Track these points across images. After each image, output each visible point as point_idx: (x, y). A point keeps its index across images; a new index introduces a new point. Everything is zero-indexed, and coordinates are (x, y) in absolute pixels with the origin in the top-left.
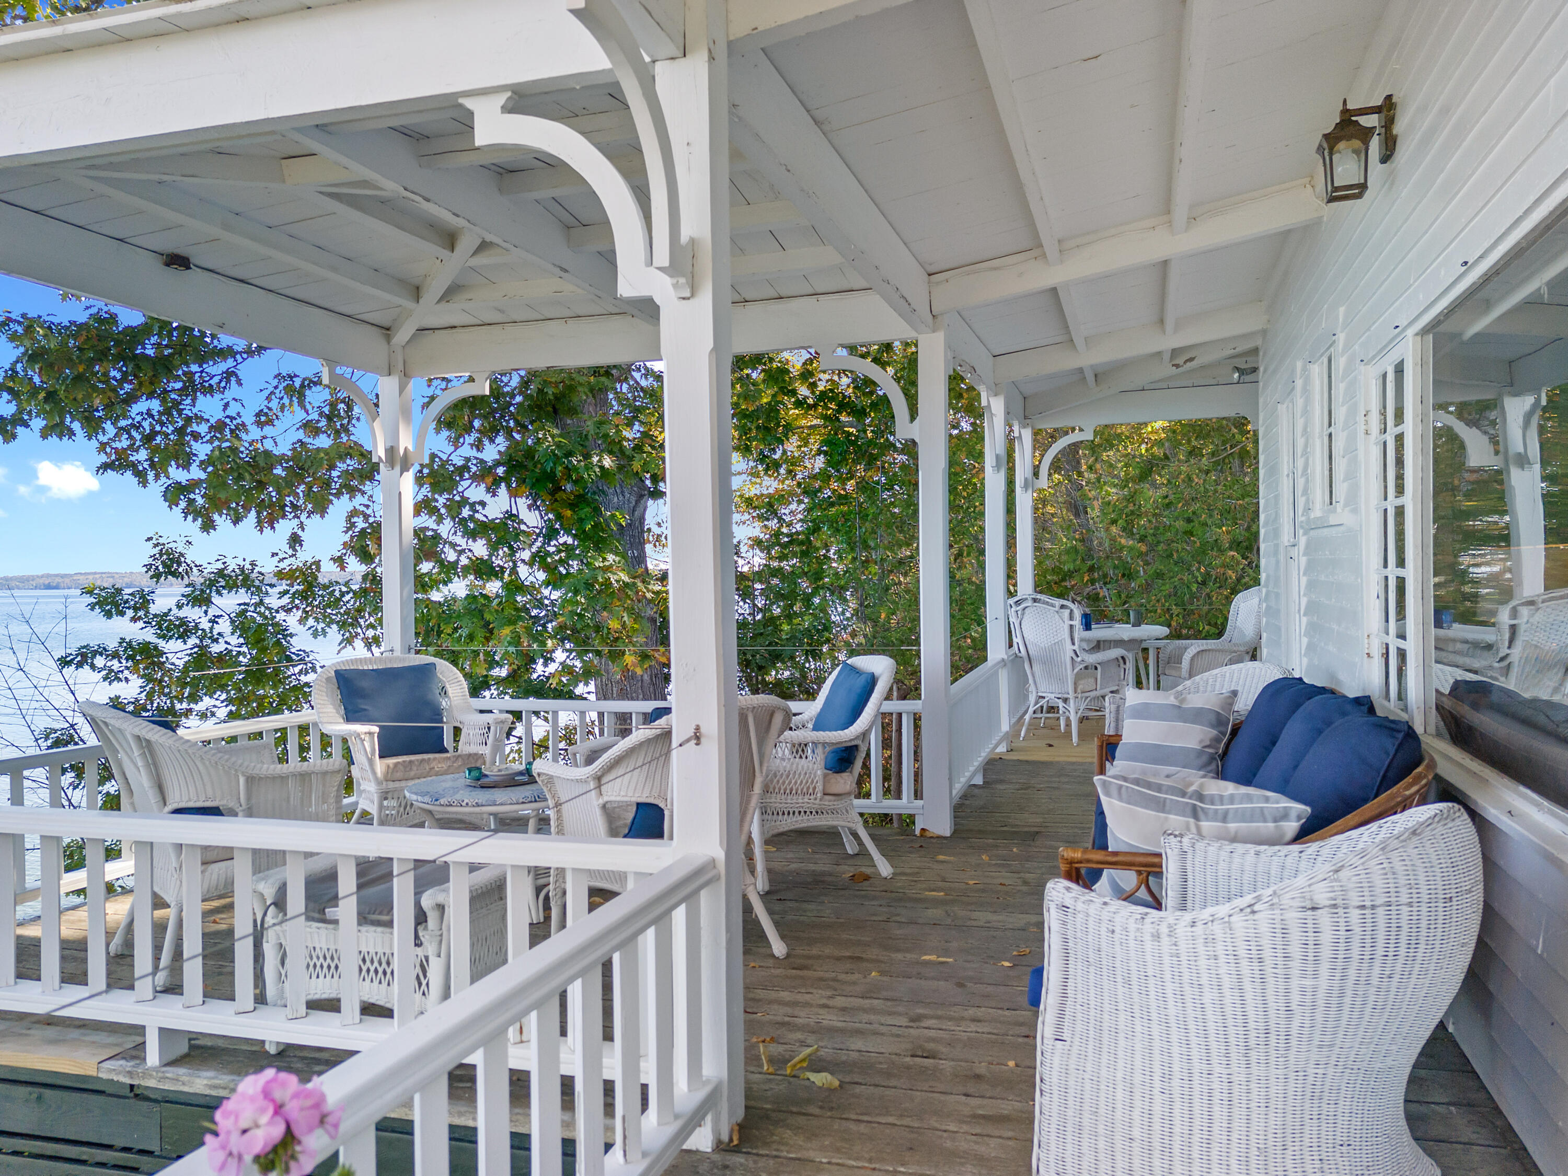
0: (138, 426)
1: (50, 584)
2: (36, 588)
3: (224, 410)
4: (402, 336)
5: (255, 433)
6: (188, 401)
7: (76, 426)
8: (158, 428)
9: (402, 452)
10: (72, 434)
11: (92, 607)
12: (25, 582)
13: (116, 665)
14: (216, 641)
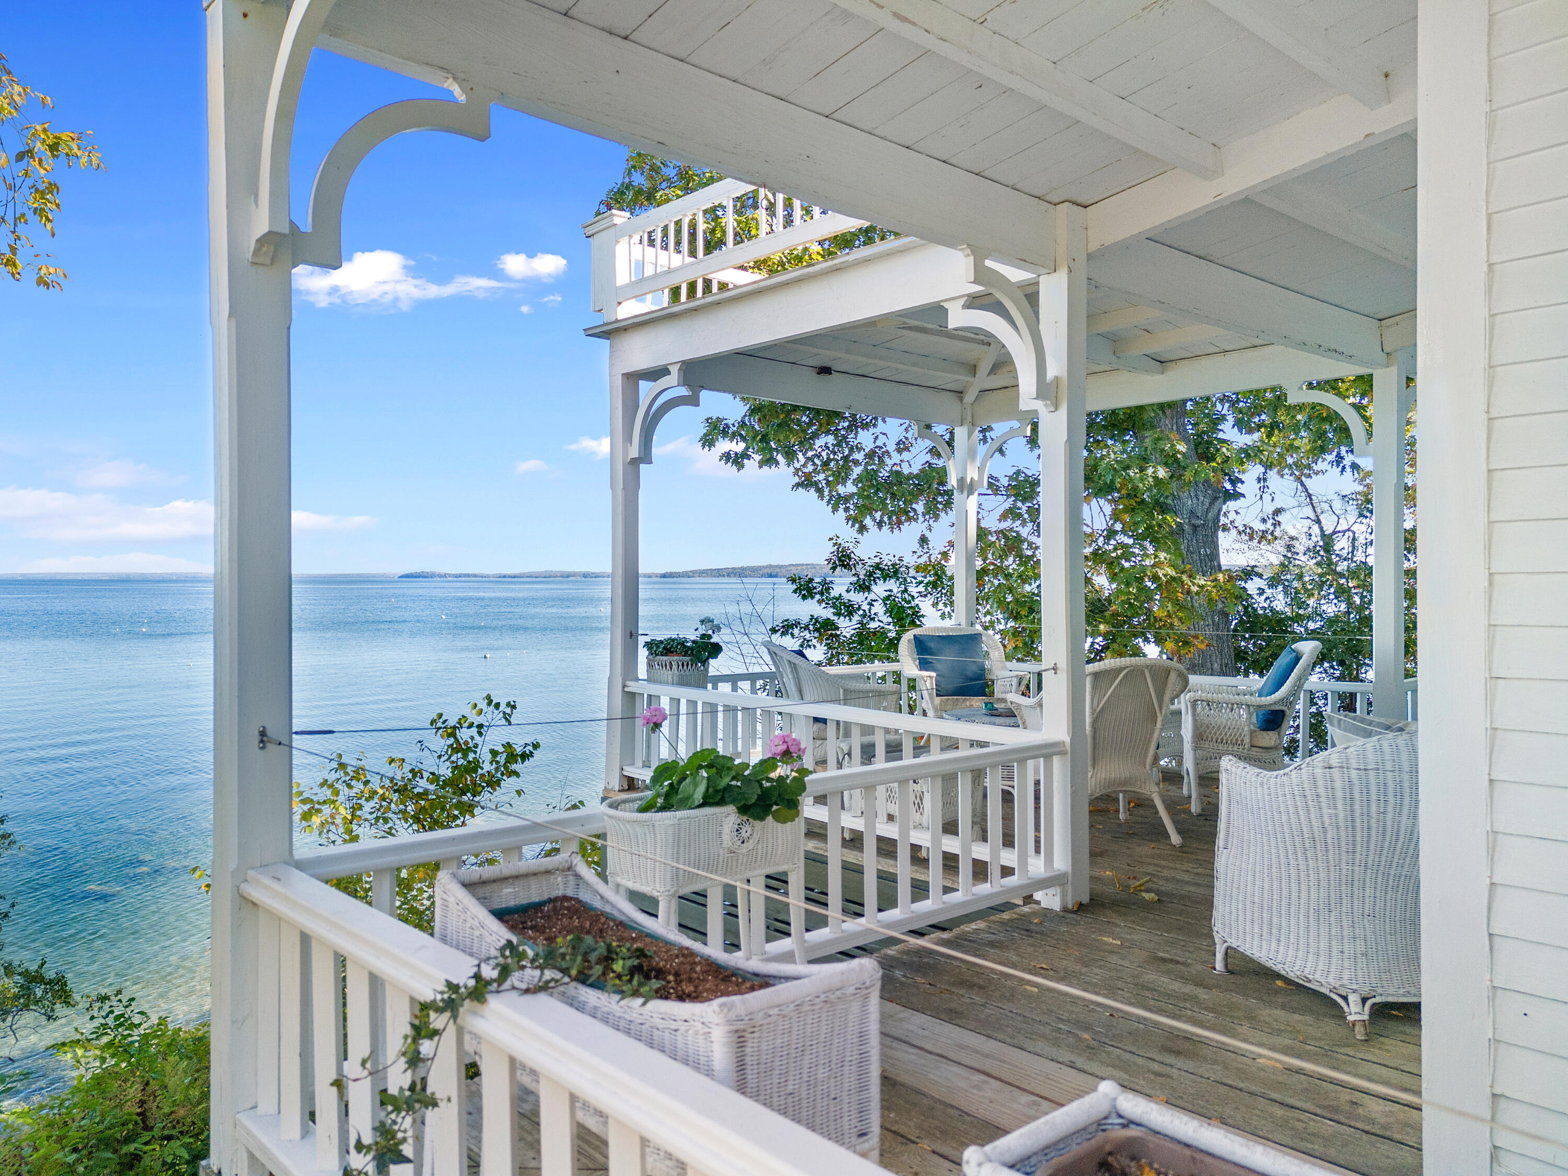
0: (818, 456)
1: (771, 573)
2: (762, 576)
3: (875, 442)
4: (969, 397)
5: (896, 458)
6: (852, 436)
7: (780, 458)
8: (832, 456)
9: (969, 481)
10: (777, 463)
11: (795, 591)
12: (755, 572)
13: (807, 635)
14: (873, 619)
